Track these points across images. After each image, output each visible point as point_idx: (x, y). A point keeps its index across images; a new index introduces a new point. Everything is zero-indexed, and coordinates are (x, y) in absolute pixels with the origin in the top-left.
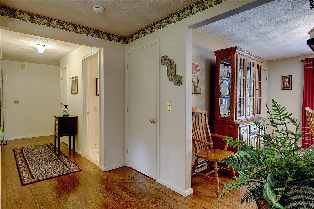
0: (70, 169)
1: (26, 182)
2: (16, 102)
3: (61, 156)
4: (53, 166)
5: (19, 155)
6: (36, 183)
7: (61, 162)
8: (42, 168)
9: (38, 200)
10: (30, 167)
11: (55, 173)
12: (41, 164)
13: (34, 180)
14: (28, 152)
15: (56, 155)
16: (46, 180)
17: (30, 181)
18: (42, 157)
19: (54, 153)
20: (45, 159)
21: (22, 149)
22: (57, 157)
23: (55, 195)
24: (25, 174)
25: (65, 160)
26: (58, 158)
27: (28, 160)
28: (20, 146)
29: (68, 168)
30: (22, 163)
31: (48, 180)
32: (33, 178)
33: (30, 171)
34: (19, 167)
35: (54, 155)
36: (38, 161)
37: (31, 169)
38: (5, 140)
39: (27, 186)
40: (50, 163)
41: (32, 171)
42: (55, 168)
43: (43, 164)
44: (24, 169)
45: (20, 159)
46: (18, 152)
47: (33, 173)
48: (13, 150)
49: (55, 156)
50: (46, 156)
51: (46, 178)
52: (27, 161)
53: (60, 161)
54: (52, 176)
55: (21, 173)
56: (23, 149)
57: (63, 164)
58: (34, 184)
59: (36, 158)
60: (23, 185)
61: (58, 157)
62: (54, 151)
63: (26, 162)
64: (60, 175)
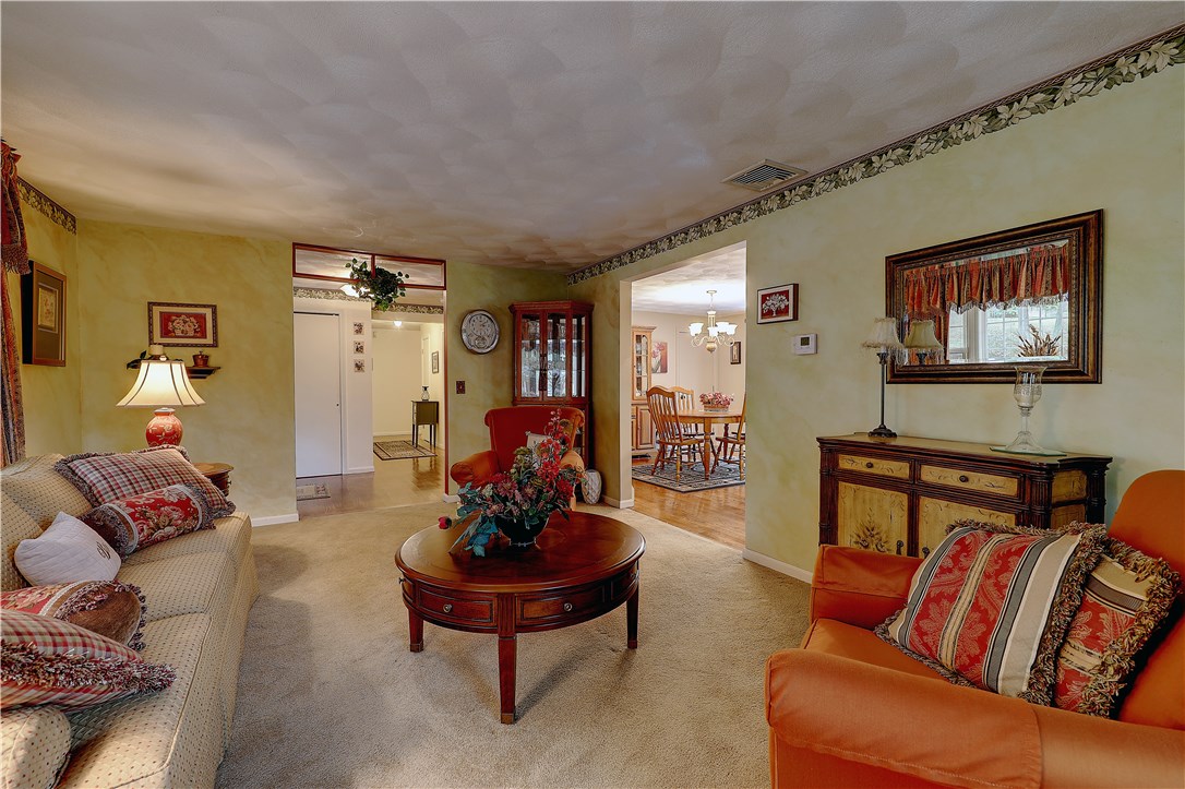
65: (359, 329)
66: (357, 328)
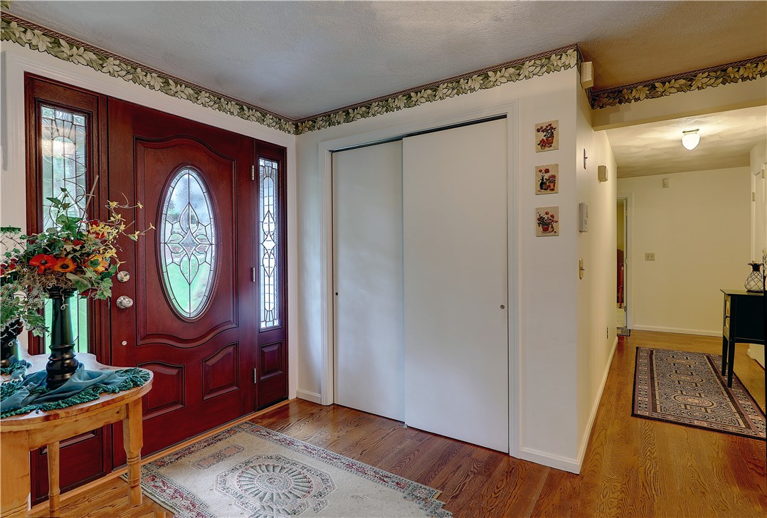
0: (748, 427)
1: (639, 413)
2: (650, 257)
3: (735, 390)
4: (707, 403)
5: (644, 361)
6: (658, 423)
7: (730, 404)
8: (680, 398)
9: (652, 454)
10: (657, 388)
11: (704, 419)
12: (681, 391)
13: (655, 415)
14: (662, 360)
15: (722, 383)
16: (681, 427)
17: (647, 414)
18: (689, 378)
19: (719, 377)
20: (694, 385)
21: (652, 352)
22: (722, 388)
23: (689, 464)
24: (643, 398)
25: (744, 402)
26: (724, 392)
27: (658, 375)
28: (650, 345)
29: (745, 422)
30: (644, 377)
31: (684, 428)
32: (655, 409)
33: (654, 395)
34: (637, 381)
35: (718, 381)
36: (677, 382)
37: (657, 392)
38: (629, 328)
39: (639, 420)
40: (702, 395)
41: (657, 397)
42: (709, 410)
43: (684, 393)
44: (643, 387)
45: (644, 368)
46: (643, 354)
47: (658, 402)
48: (637, 348)
49: (720, 385)
50: (697, 379)
51: (682, 421)
52: (655, 376)
53: (728, 400)
54: (696, 423)
55: (636, 393)
56: (654, 351)
57: (733, 408)
58: (654, 422)
59: (674, 377)
60: (634, 415)
61: (726, 390)
62: (720, 374)
63: (652, 378)
64: (716, 427)
65: (547, 137)
66: (542, 135)
